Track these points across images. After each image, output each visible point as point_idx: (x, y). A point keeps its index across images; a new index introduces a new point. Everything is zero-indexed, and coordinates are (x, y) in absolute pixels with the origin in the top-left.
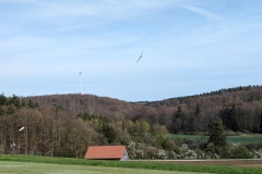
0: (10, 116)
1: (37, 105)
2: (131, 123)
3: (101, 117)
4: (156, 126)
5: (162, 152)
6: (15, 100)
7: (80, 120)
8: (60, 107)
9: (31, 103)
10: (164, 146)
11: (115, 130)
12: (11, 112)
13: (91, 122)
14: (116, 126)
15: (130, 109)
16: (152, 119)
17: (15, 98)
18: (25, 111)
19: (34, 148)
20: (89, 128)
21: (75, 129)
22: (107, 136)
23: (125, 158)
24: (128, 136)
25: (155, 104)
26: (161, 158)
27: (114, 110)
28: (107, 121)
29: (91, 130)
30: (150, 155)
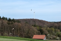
0: (12, 25)
1: (20, 22)
2: (49, 28)
3: (39, 26)
4: (57, 30)
5: (58, 38)
6: (13, 20)
7: (33, 27)
8: (27, 23)
9: (19, 21)
10: (59, 36)
11: (43, 30)
12: (12, 24)
13: (36, 28)
14: (44, 29)
15: (49, 24)
16: (56, 27)
17: (14, 19)
18: (16, 23)
19: (19, 35)
20: (35, 29)
21: (31, 29)
22: (41, 32)
23: (45, 39)
24: (47, 32)
25: (57, 23)
26: (57, 39)
27: (44, 24)
28: (41, 28)
29: (36, 30)
30: (54, 39)
